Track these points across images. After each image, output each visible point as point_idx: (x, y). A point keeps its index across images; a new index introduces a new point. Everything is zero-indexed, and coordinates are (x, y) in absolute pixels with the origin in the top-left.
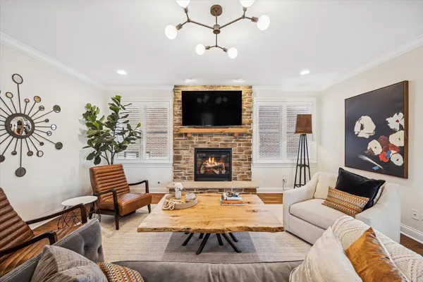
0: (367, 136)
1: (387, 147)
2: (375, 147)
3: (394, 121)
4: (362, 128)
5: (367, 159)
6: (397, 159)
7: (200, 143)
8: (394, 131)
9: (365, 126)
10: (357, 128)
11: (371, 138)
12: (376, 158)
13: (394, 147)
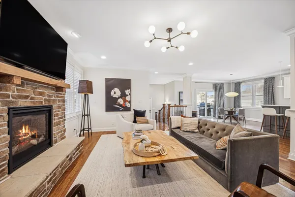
0: (117, 97)
1: (125, 101)
2: (121, 101)
3: (127, 92)
4: (115, 93)
5: (117, 106)
6: (128, 105)
7: (20, 97)
8: (127, 95)
9: (116, 93)
10: (112, 93)
11: (119, 98)
12: (121, 106)
13: (127, 101)
